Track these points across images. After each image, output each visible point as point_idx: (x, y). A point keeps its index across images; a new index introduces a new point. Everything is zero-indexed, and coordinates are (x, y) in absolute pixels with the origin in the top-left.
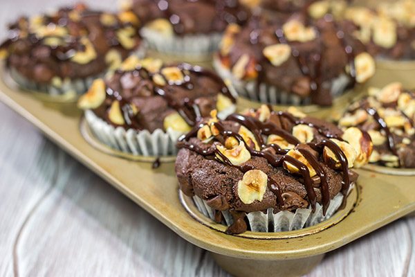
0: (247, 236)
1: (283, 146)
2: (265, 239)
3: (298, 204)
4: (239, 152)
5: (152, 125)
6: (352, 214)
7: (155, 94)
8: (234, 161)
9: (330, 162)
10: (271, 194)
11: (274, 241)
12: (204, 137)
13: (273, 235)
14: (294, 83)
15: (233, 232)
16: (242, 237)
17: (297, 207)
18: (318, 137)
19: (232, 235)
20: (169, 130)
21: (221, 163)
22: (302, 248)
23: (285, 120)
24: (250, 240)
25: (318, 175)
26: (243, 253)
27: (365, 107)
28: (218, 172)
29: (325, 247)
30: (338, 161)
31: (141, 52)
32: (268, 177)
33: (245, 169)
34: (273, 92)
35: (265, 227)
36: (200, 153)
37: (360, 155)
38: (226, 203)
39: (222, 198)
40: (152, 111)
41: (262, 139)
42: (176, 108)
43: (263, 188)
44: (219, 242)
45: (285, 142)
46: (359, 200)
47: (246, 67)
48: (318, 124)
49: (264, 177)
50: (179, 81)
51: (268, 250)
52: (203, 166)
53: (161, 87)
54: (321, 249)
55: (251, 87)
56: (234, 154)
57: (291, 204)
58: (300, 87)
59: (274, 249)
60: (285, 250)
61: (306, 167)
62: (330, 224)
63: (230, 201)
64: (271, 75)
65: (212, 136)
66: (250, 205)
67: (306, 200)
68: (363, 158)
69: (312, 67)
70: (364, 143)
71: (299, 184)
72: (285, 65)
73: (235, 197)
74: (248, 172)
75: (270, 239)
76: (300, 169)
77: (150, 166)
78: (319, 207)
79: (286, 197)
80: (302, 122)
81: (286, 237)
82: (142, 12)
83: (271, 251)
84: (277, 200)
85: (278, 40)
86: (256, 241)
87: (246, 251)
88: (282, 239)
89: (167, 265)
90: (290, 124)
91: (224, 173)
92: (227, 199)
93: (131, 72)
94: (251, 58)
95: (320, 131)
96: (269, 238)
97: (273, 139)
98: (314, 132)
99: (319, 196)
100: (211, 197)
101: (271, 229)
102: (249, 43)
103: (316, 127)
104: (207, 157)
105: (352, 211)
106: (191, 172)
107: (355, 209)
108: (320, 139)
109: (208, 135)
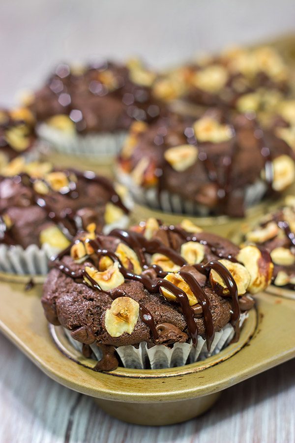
0: (118, 373)
1: (166, 267)
2: (138, 378)
3: (174, 338)
4: (111, 275)
5: (27, 240)
6: (247, 348)
7: (34, 203)
8: (105, 286)
9: (216, 288)
10: (143, 325)
11: (148, 380)
12: (76, 256)
13: (148, 373)
14: (199, 191)
15: (102, 369)
16: (113, 375)
17: (174, 341)
18: (209, 257)
19: (101, 372)
20: (46, 246)
21: (90, 287)
22: (179, 390)
23: (175, 236)
24: (120, 378)
25: (200, 303)
26: (110, 394)
27: (277, 219)
28: (85, 298)
29: (207, 389)
30: (225, 287)
31: (34, 154)
32: (141, 306)
33: (116, 295)
34: (176, 201)
35: (140, 364)
36: (68, 275)
37: (257, 278)
38: (91, 335)
39: (86, 330)
40: (28, 224)
41: (145, 259)
42: (56, 221)
43: (134, 318)
44: (84, 381)
45: (171, 262)
46: (257, 331)
47: (145, 173)
48: (211, 242)
49: (135, 306)
50: (65, 189)
51: (139, 391)
52: (70, 291)
53: (42, 196)
54: (203, 390)
55: (152, 195)
56: (106, 277)
57: (167, 337)
58: (205, 195)
59: (146, 390)
60: (160, 391)
61: (185, 294)
62: (217, 361)
63: (96, 333)
64: (173, 181)
65: (86, 255)
66: (118, 339)
67: (186, 332)
68: (261, 283)
69: (221, 172)
70: (263, 264)
71: (178, 314)
72: (190, 170)
73: (102, 328)
74: (117, 300)
75: (144, 378)
76: (177, 296)
77: (22, 287)
78: (202, 342)
79: (161, 329)
80: (194, 239)
81: (164, 375)
82: (41, 107)
83: (143, 392)
84: (151, 333)
85: (185, 140)
86: (127, 381)
87: (114, 392)
88: (158, 378)
89: (39, 402)
90: (180, 240)
91: (91, 299)
92: (93, 331)
93: (12, 178)
94: (152, 161)
95: (213, 249)
96: (144, 376)
97: (157, 259)
98: (206, 251)
99: (201, 328)
100: (75, 327)
101: (147, 365)
102: (152, 144)
103: (209, 245)
104: (77, 280)
105: (246, 345)
106: (56, 297)
107: (252, 342)
108: (211, 260)
109: (81, 254)
